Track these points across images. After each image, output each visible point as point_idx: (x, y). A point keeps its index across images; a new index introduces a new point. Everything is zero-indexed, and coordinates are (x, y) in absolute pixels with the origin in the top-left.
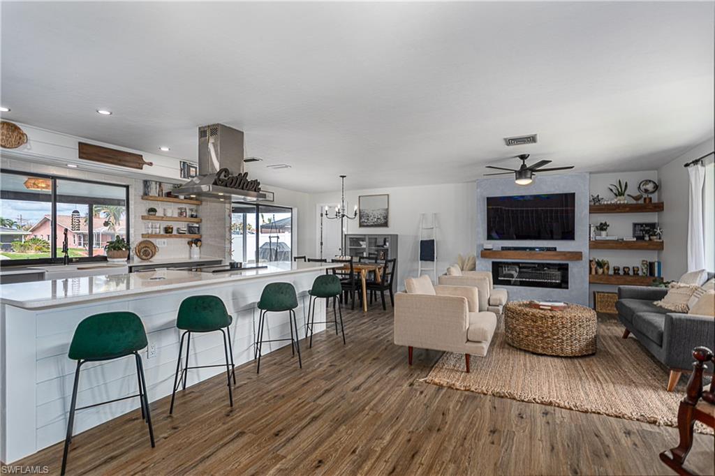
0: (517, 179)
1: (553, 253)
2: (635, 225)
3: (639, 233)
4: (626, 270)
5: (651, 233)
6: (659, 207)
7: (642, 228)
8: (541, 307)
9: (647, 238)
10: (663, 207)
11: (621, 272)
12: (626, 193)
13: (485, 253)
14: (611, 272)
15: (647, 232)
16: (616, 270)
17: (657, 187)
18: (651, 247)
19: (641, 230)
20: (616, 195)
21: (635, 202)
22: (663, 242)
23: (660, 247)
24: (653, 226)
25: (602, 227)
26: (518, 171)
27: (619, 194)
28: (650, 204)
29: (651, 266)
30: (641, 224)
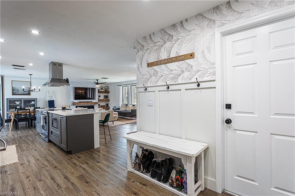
0: (96, 85)
2: (104, 96)
4: (103, 106)
9: (107, 99)
10: (109, 92)
13: (74, 104)
15: (106, 97)
16: (101, 106)
17: (108, 88)
21: (105, 91)
23: (109, 100)
24: (107, 96)
25: (99, 96)
26: (96, 83)
27: (102, 89)
28: (107, 91)
29: (107, 105)
30: (105, 96)
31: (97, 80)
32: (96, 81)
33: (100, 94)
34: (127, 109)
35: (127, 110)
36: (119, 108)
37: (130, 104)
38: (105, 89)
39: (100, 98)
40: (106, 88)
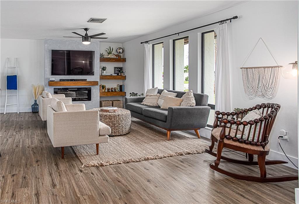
0: (83, 41)
1: (85, 82)
2: (115, 68)
3: (117, 72)
4: (112, 89)
5: (121, 72)
6: (124, 60)
7: (118, 70)
8: (109, 111)
9: (120, 74)
10: (126, 60)
11: (110, 90)
12: (112, 53)
13: (51, 83)
14: (106, 91)
16: (108, 89)
17: (123, 51)
18: (122, 78)
19: (117, 71)
20: (109, 54)
21: (116, 57)
22: (126, 76)
23: (124, 78)
24: (121, 68)
25: (104, 69)
26: (83, 36)
27: (109, 53)
28: (120, 58)
29: (121, 87)
30: (117, 68)
31: (86, 29)
32: (83, 33)
33: (104, 64)
34: (161, 103)
35: (159, 107)
36: (141, 97)
37: (171, 89)
38: (116, 54)
39: (105, 73)
40: (118, 51)
